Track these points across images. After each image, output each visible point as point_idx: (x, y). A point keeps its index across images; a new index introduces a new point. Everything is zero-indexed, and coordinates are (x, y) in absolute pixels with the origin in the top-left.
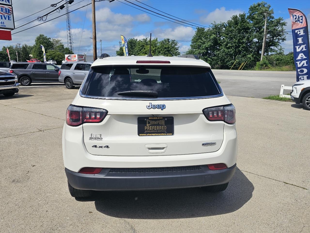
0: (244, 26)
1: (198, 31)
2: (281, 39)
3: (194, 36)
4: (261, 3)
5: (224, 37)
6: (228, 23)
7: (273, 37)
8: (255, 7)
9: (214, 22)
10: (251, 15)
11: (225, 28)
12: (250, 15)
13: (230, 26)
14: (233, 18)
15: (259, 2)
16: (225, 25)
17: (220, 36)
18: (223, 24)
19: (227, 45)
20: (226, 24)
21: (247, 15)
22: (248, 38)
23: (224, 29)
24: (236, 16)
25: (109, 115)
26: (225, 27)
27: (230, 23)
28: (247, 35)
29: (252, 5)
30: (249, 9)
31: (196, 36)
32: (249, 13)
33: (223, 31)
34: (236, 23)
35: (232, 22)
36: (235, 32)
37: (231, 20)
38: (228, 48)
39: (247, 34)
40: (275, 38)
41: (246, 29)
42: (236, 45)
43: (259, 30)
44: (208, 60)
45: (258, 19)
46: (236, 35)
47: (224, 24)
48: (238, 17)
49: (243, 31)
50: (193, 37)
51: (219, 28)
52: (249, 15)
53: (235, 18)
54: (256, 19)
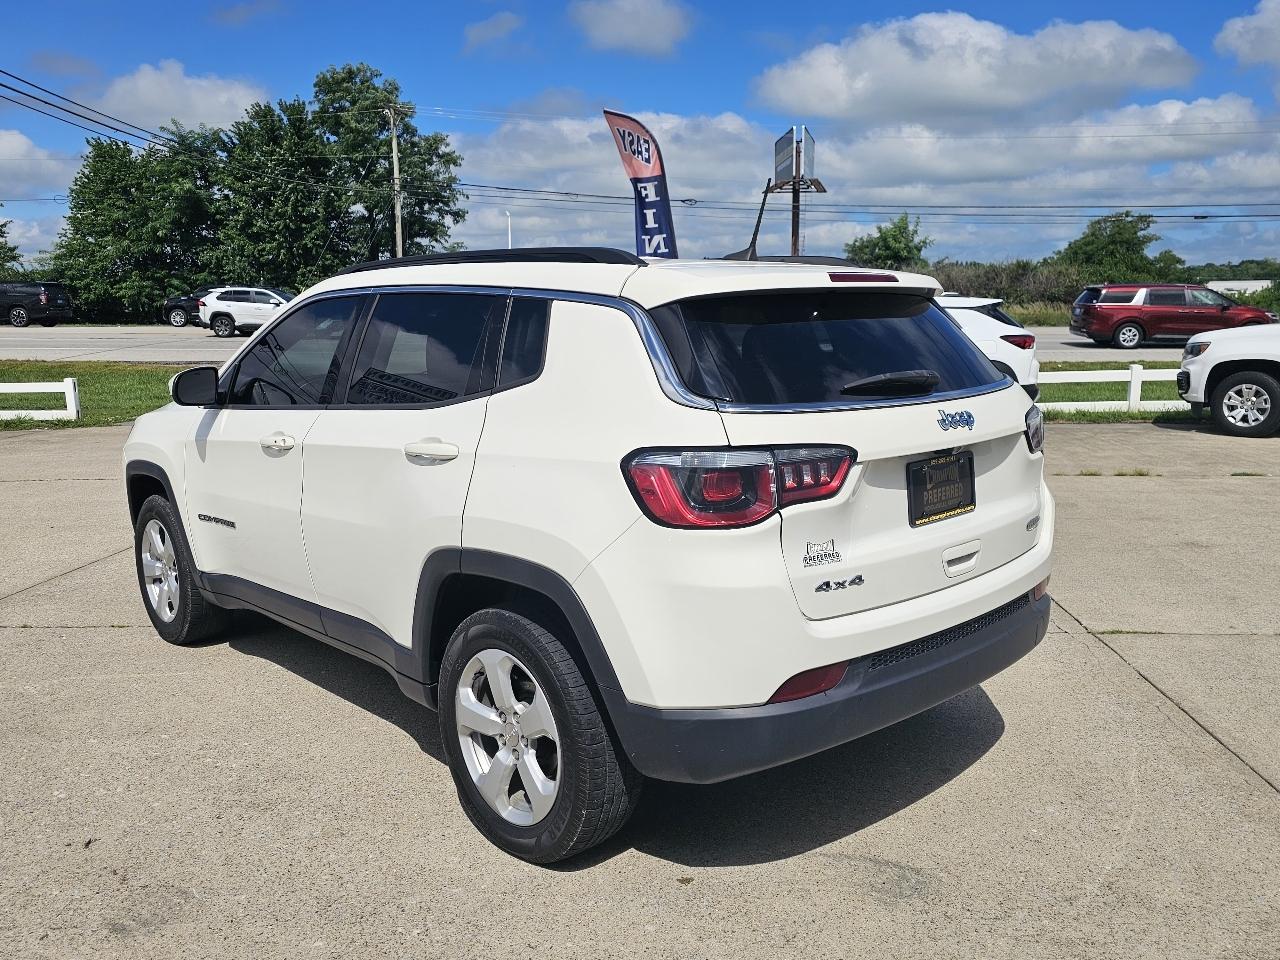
0: (307, 152)
1: (98, 156)
2: (447, 212)
3: (78, 176)
4: (358, 69)
5: (226, 192)
6: (239, 134)
7: (420, 204)
8: (339, 83)
9: (174, 122)
10: (323, 110)
11: (225, 154)
12: (321, 108)
13: (247, 147)
14: (257, 113)
15: (349, 62)
16: (227, 140)
17: (211, 185)
18: (216, 133)
19: (248, 223)
20: (230, 138)
21: (312, 109)
22: (328, 203)
23: (223, 155)
24: (265, 107)
25: (860, 463)
26: (224, 147)
27: (244, 133)
28: (322, 188)
29: (324, 71)
30: (315, 86)
31: (89, 179)
32: (319, 101)
33: (221, 165)
34: (273, 136)
35: (251, 129)
36: (272, 172)
37: (247, 120)
38: (257, 238)
39: (324, 182)
40: (426, 207)
41: (318, 166)
42: (287, 227)
43: (367, 171)
44: (171, 286)
45: (358, 131)
46: (279, 188)
47: (222, 134)
48: (278, 111)
49: (305, 173)
50: (76, 179)
51: (197, 149)
52: (316, 107)
53: (263, 114)
54: (352, 130)
